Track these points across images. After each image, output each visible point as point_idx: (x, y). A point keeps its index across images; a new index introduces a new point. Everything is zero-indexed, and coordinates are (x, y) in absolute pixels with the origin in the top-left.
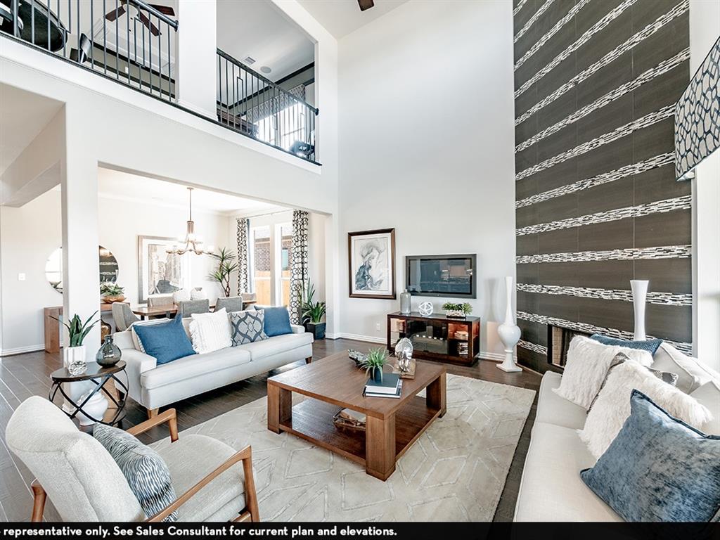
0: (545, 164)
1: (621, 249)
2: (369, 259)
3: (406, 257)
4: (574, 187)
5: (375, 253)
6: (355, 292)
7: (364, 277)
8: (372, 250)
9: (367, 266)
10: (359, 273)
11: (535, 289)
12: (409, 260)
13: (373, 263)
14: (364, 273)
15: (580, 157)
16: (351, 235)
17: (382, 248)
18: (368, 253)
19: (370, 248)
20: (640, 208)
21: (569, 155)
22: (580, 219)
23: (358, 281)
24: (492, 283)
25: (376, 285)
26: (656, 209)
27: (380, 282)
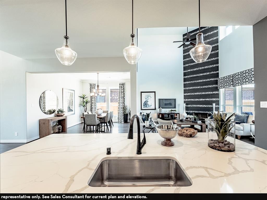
0: (192, 82)
1: (208, 98)
2: (148, 99)
3: (159, 99)
4: (199, 87)
5: (149, 98)
6: (143, 108)
7: (146, 104)
8: (149, 97)
9: (147, 101)
10: (144, 103)
11: (189, 106)
12: (160, 100)
13: (149, 100)
14: (146, 103)
15: (200, 82)
16: (142, 92)
17: (151, 96)
18: (147, 98)
19: (148, 96)
20: (211, 92)
21: (197, 81)
22: (200, 93)
23: (144, 105)
24: (179, 105)
25: (150, 106)
26: (214, 93)
27: (151, 105)
